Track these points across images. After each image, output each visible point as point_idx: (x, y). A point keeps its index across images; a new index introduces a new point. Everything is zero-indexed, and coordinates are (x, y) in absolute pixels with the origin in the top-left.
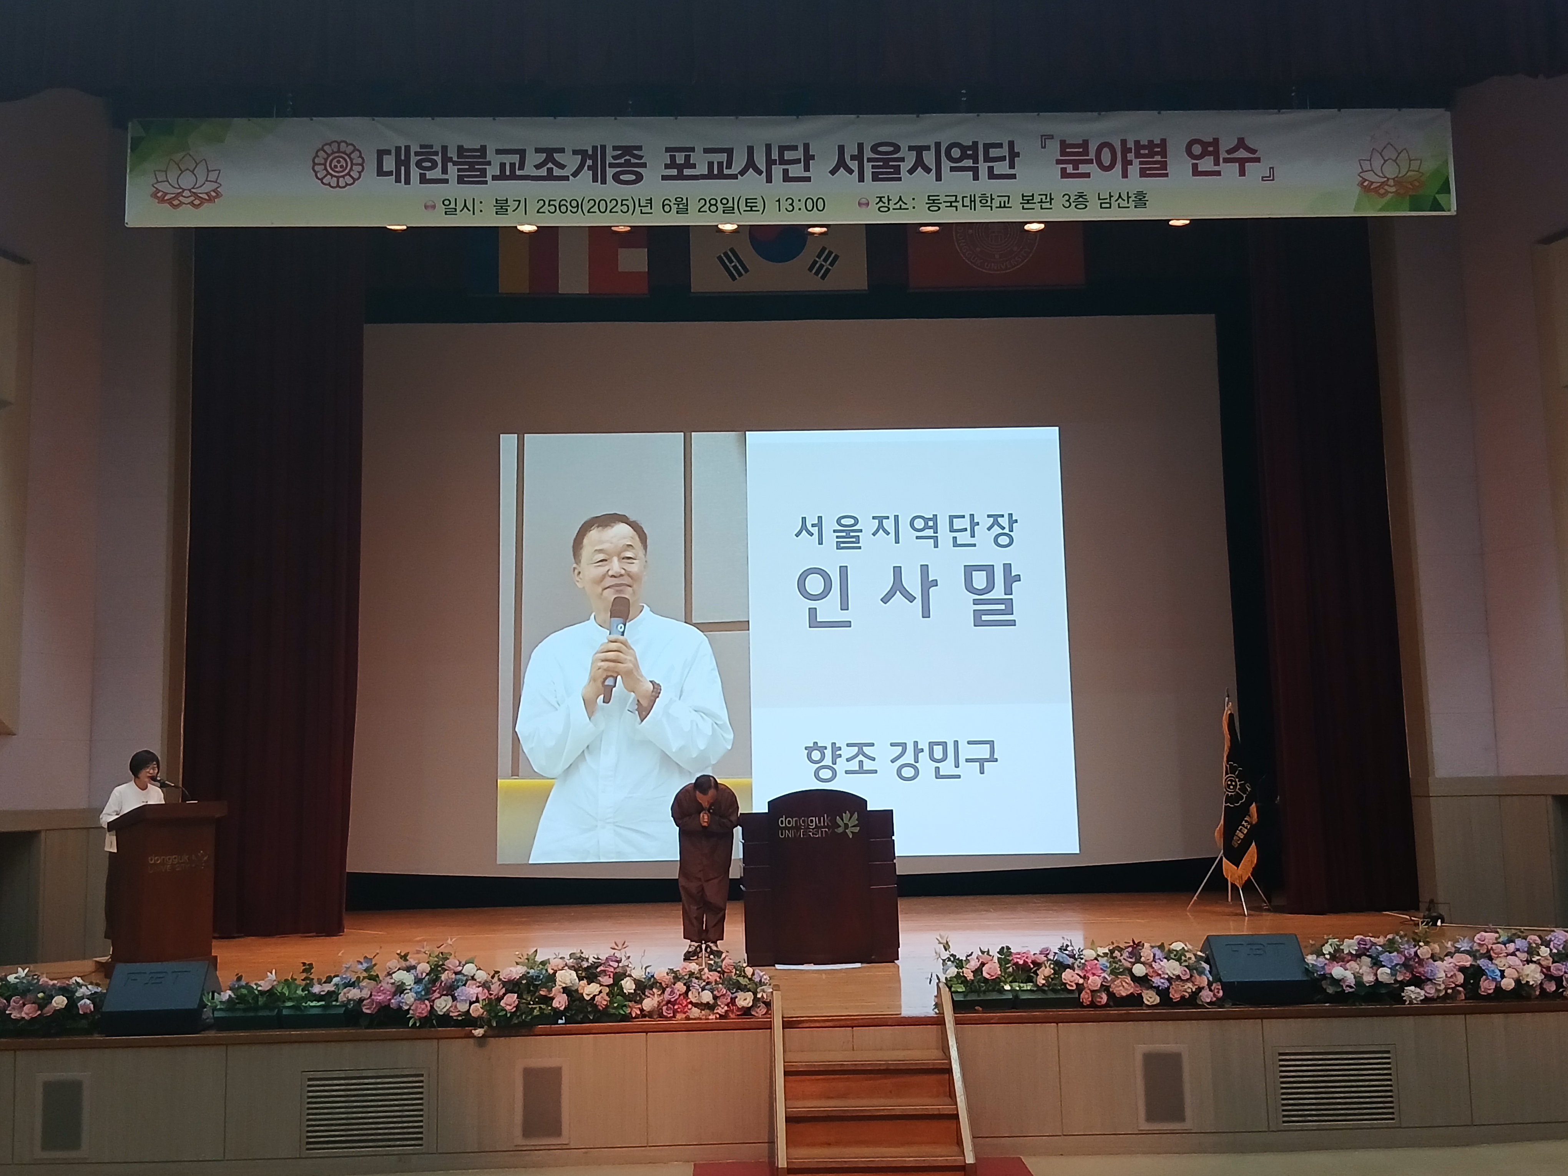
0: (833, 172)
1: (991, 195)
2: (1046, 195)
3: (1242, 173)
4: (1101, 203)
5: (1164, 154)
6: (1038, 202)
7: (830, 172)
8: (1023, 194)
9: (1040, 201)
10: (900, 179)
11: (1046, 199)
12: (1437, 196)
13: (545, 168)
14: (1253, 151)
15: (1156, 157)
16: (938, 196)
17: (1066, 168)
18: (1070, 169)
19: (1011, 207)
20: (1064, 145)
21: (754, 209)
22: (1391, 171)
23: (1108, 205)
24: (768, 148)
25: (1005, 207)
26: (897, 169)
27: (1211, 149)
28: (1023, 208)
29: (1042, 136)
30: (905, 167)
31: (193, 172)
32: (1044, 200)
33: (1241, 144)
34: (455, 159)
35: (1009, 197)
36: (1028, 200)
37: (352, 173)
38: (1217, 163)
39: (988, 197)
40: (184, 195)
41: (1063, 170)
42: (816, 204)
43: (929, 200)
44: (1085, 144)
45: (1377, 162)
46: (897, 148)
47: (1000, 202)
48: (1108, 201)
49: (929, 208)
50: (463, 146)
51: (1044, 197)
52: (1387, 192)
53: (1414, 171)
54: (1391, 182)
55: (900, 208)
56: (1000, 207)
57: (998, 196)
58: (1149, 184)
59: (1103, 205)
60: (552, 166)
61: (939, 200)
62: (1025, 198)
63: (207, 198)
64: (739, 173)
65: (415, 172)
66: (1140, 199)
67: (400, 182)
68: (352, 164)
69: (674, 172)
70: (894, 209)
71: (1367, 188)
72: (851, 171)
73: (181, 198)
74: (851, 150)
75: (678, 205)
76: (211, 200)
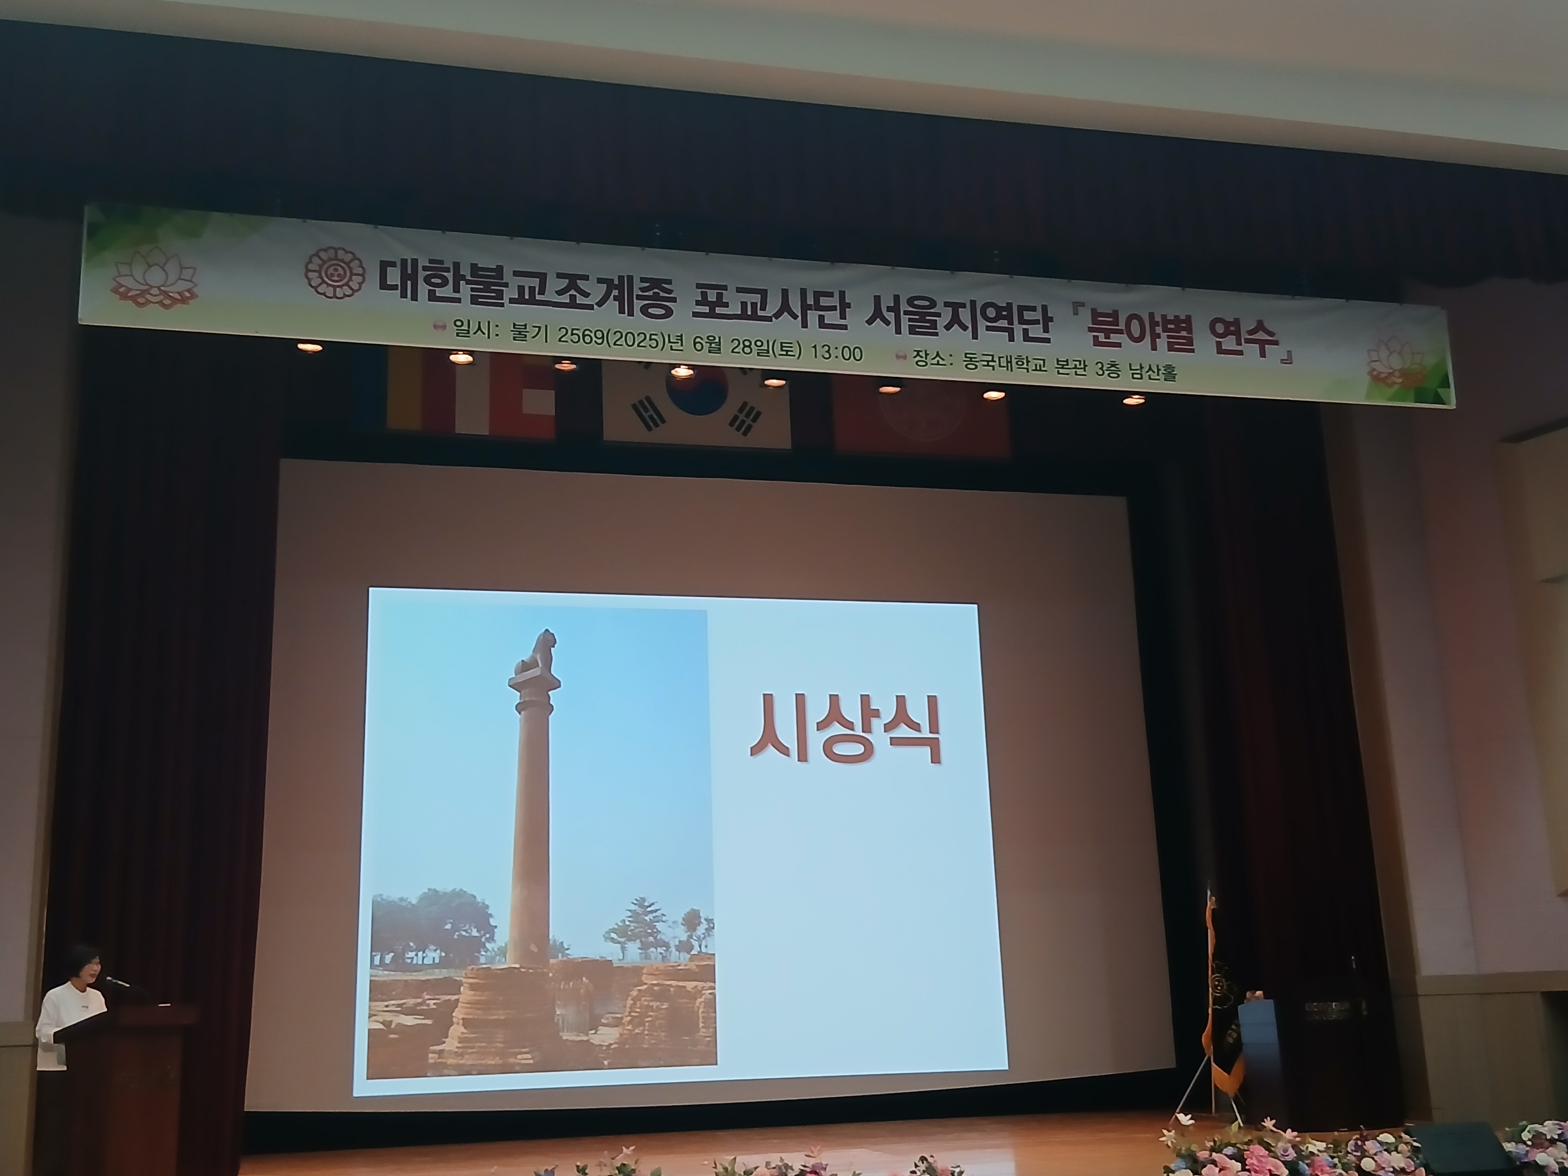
0: (870, 322)
1: (1027, 357)
2: (1080, 361)
3: (1263, 354)
4: (1133, 374)
5: (1189, 330)
6: (1073, 368)
7: (867, 322)
8: (1057, 360)
9: (1074, 366)
10: (936, 334)
11: (1080, 365)
12: (1439, 390)
13: (568, 294)
14: (1271, 334)
15: (1182, 332)
16: (975, 354)
17: (1098, 336)
18: (1102, 338)
19: (1046, 371)
20: (1095, 314)
21: (789, 353)
22: (1397, 363)
23: (1139, 376)
24: (803, 292)
25: (1040, 370)
26: (934, 325)
27: (1232, 328)
28: (1059, 373)
29: (1074, 303)
30: (942, 322)
31: (163, 268)
32: (1078, 366)
33: (1260, 326)
34: (469, 278)
35: (1044, 360)
36: (1063, 365)
37: (351, 283)
38: (1239, 343)
39: (1023, 359)
40: (151, 292)
41: (1096, 338)
42: (854, 353)
43: (966, 357)
44: (1115, 315)
45: (1384, 354)
46: (933, 304)
47: (1036, 365)
48: (1138, 372)
49: (966, 366)
50: (477, 264)
51: (1078, 363)
52: (1394, 383)
53: (1417, 364)
54: (1397, 374)
55: (938, 364)
56: (1036, 370)
57: (1034, 359)
58: (1176, 359)
59: (1135, 376)
60: (575, 293)
61: (975, 358)
62: (1060, 363)
63: (179, 297)
64: (773, 315)
65: (423, 289)
66: (1169, 373)
67: (406, 297)
68: (352, 274)
69: (706, 309)
70: (932, 364)
71: (1377, 378)
72: (888, 323)
73: (148, 297)
74: (887, 301)
75: (711, 344)
76: (184, 300)
